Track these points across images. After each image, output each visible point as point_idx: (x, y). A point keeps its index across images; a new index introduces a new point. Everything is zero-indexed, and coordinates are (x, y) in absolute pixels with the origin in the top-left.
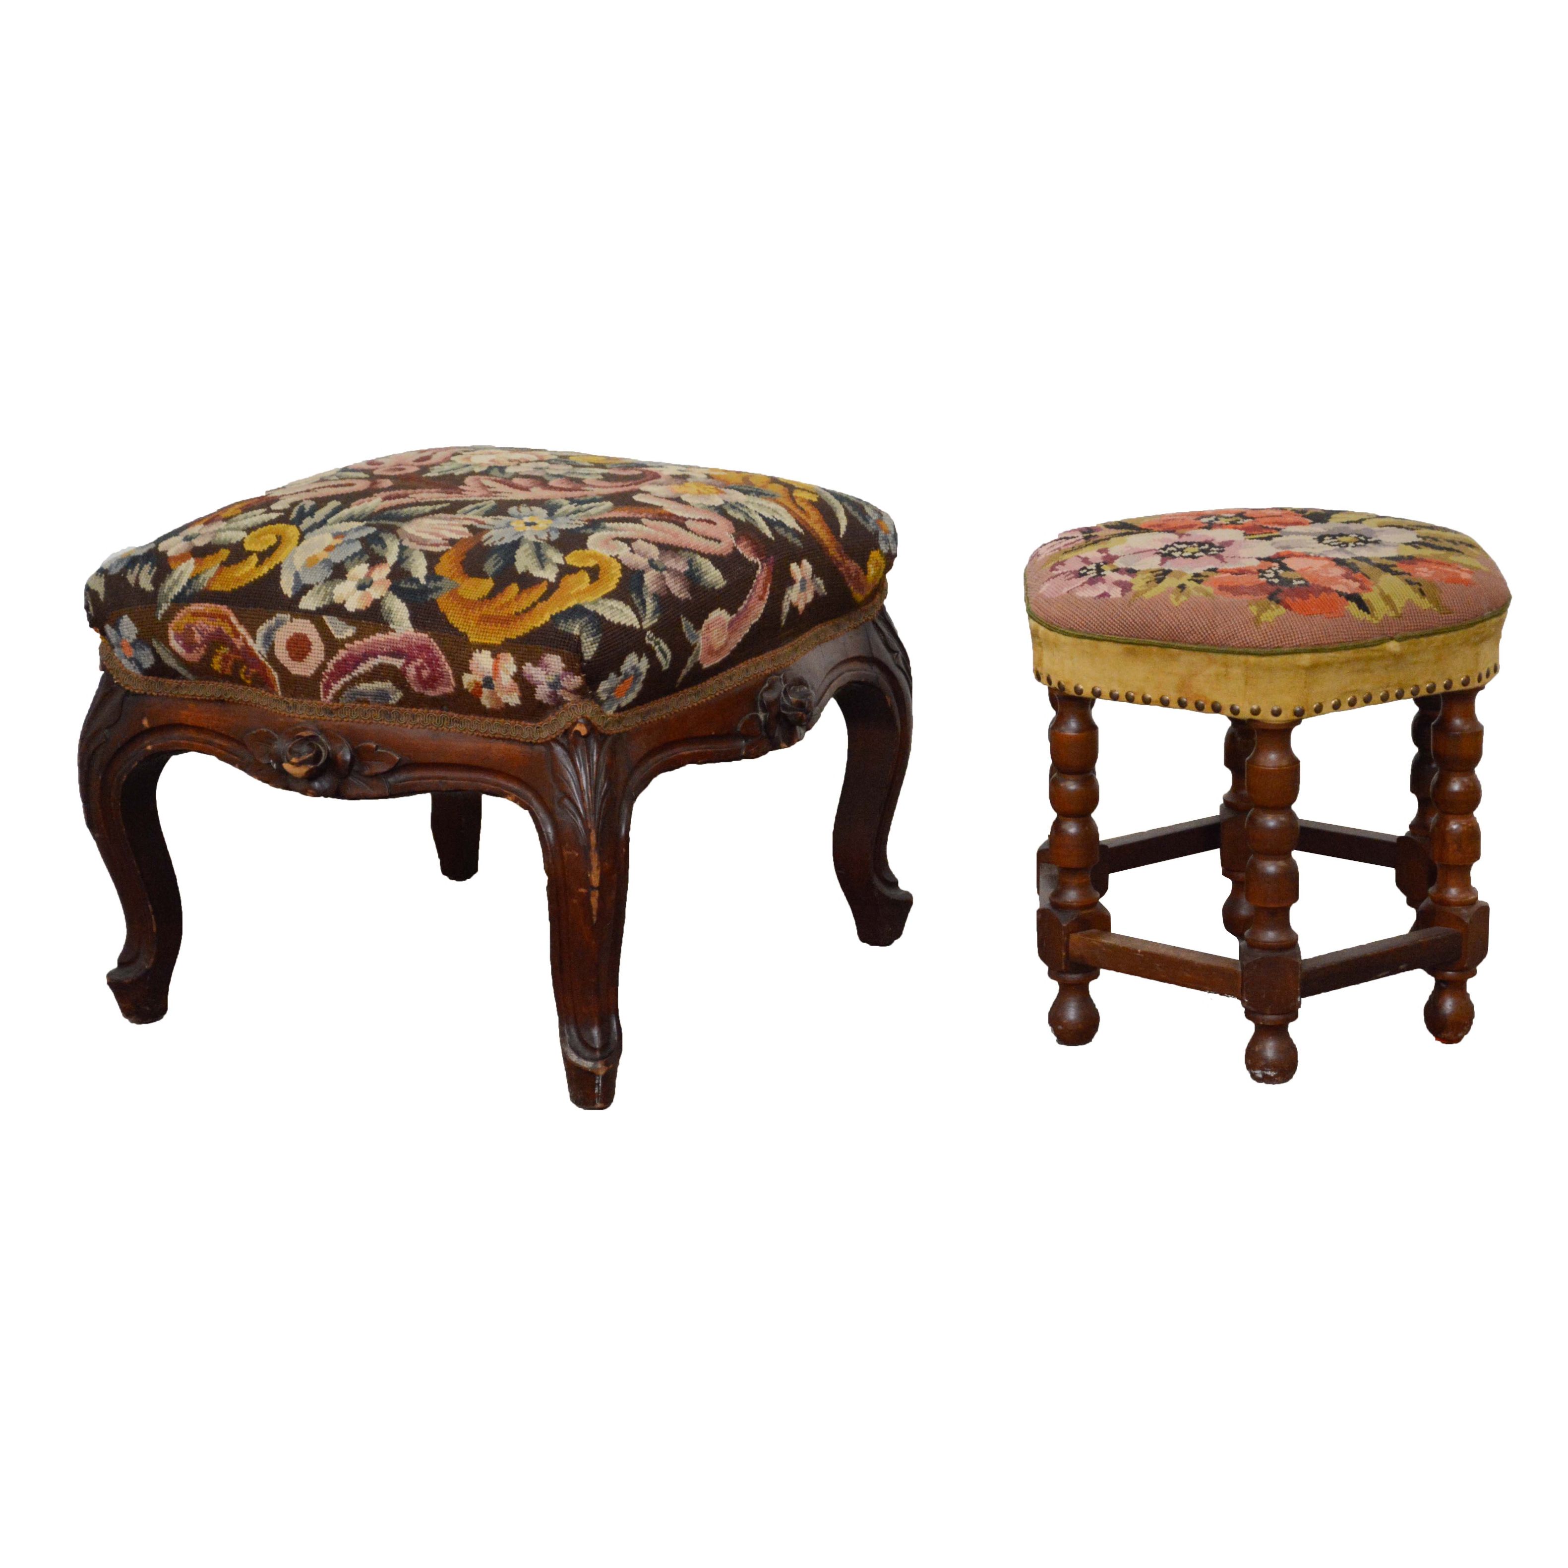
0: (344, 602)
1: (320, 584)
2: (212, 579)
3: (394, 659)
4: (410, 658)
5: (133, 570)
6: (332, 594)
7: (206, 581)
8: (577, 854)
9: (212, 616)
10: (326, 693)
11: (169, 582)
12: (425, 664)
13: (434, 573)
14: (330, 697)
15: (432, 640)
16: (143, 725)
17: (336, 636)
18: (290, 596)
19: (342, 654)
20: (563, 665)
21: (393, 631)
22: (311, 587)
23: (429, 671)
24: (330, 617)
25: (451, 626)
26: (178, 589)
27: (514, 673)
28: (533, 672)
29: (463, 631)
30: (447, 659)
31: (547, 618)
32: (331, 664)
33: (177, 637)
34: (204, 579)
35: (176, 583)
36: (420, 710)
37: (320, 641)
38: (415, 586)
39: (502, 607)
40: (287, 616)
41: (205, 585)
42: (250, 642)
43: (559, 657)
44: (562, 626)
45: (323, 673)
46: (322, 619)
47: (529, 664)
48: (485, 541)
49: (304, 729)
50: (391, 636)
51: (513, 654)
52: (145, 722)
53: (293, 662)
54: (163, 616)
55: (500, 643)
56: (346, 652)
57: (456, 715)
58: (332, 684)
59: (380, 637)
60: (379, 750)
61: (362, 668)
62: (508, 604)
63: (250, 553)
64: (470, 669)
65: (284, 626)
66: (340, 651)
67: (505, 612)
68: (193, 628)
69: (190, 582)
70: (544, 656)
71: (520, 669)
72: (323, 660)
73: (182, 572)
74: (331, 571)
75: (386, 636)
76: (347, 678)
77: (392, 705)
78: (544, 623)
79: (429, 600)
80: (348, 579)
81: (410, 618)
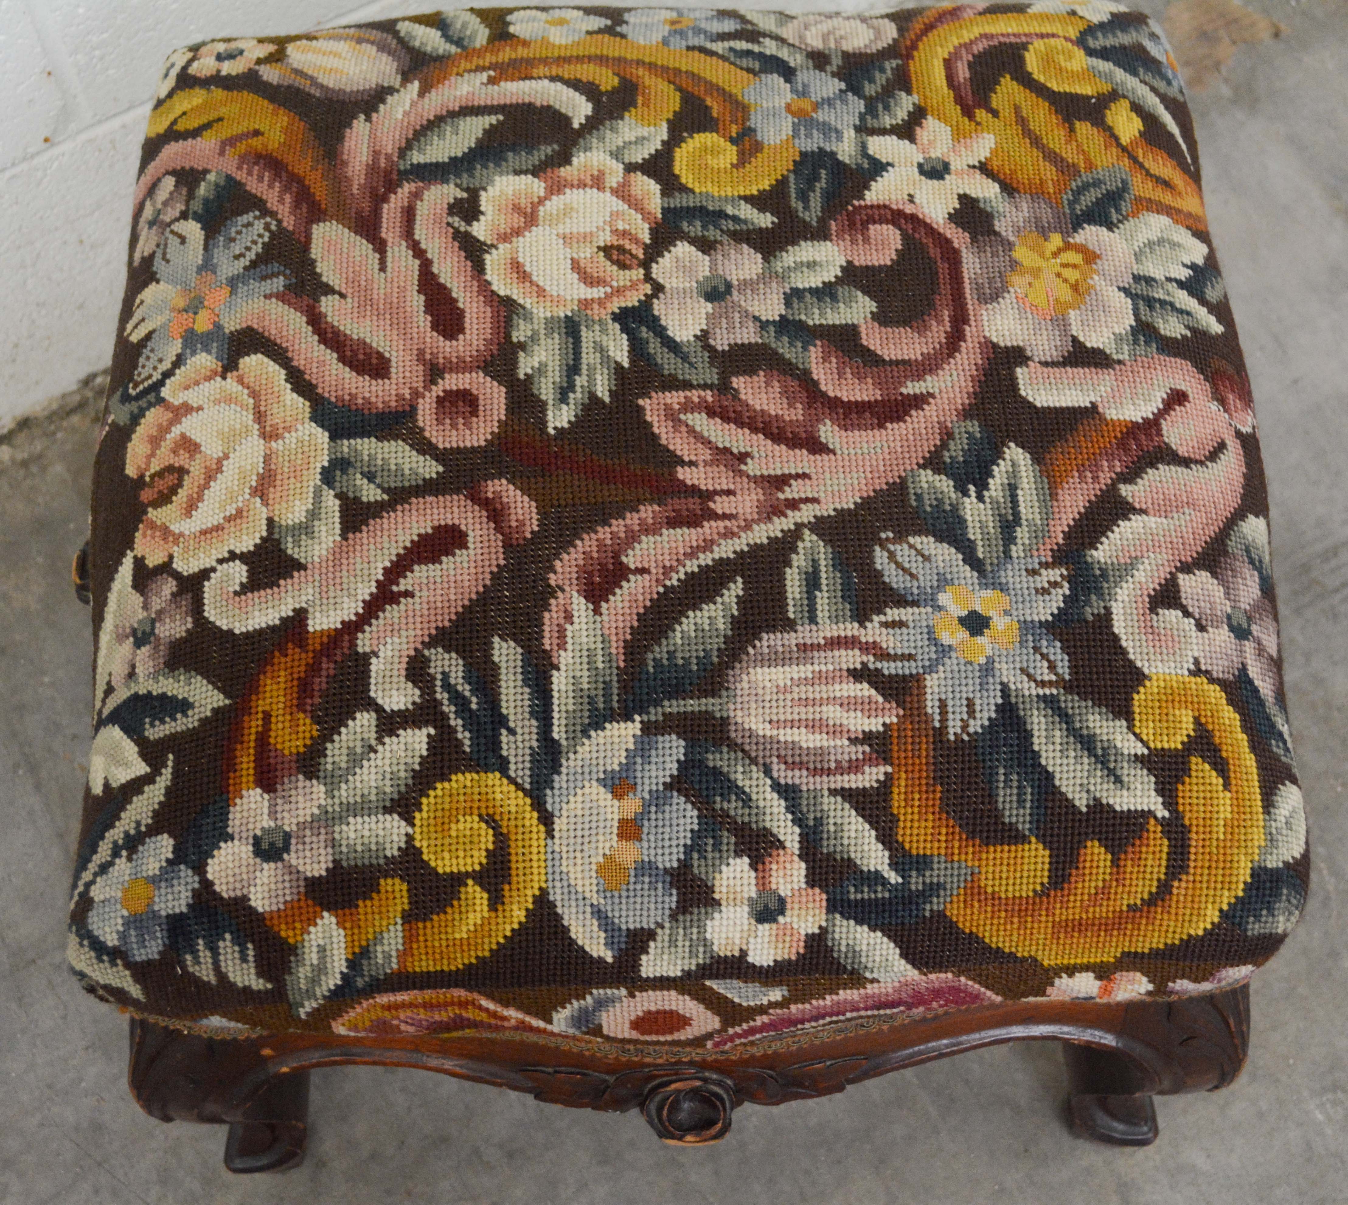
0: (744, 953)
1: (667, 925)
2: (405, 953)
4: (915, 1005)
5: (195, 953)
6: (706, 944)
7: (394, 960)
9: (433, 1003)
11: (303, 972)
13: (906, 854)
15: (962, 979)
17: (744, 1003)
18: (610, 960)
19: (762, 1019)
21: (873, 981)
22: (651, 935)
24: (721, 981)
25: (998, 950)
26: (333, 981)
27: (1147, 989)
28: (1190, 985)
29: (1026, 953)
31: (1212, 916)
32: (738, 1028)
34: (388, 957)
35: (320, 970)
38: (882, 894)
39: (1094, 898)
40: (620, 991)
41: (395, 966)
42: (537, 1023)
46: (704, 985)
47: (1182, 981)
50: (871, 989)
51: (1145, 973)
53: (646, 1034)
54: (311, 1013)
55: (1112, 960)
56: (773, 1016)
59: (845, 995)
62: (1105, 891)
63: (458, 880)
64: (1048, 990)
65: (617, 1004)
66: (757, 1017)
67: (1103, 911)
68: (395, 1021)
69: (354, 963)
71: (1161, 985)
72: (718, 1027)
73: (322, 950)
74: (674, 892)
75: (862, 991)
78: (1209, 926)
79: (927, 914)
80: (724, 903)
81: (905, 955)
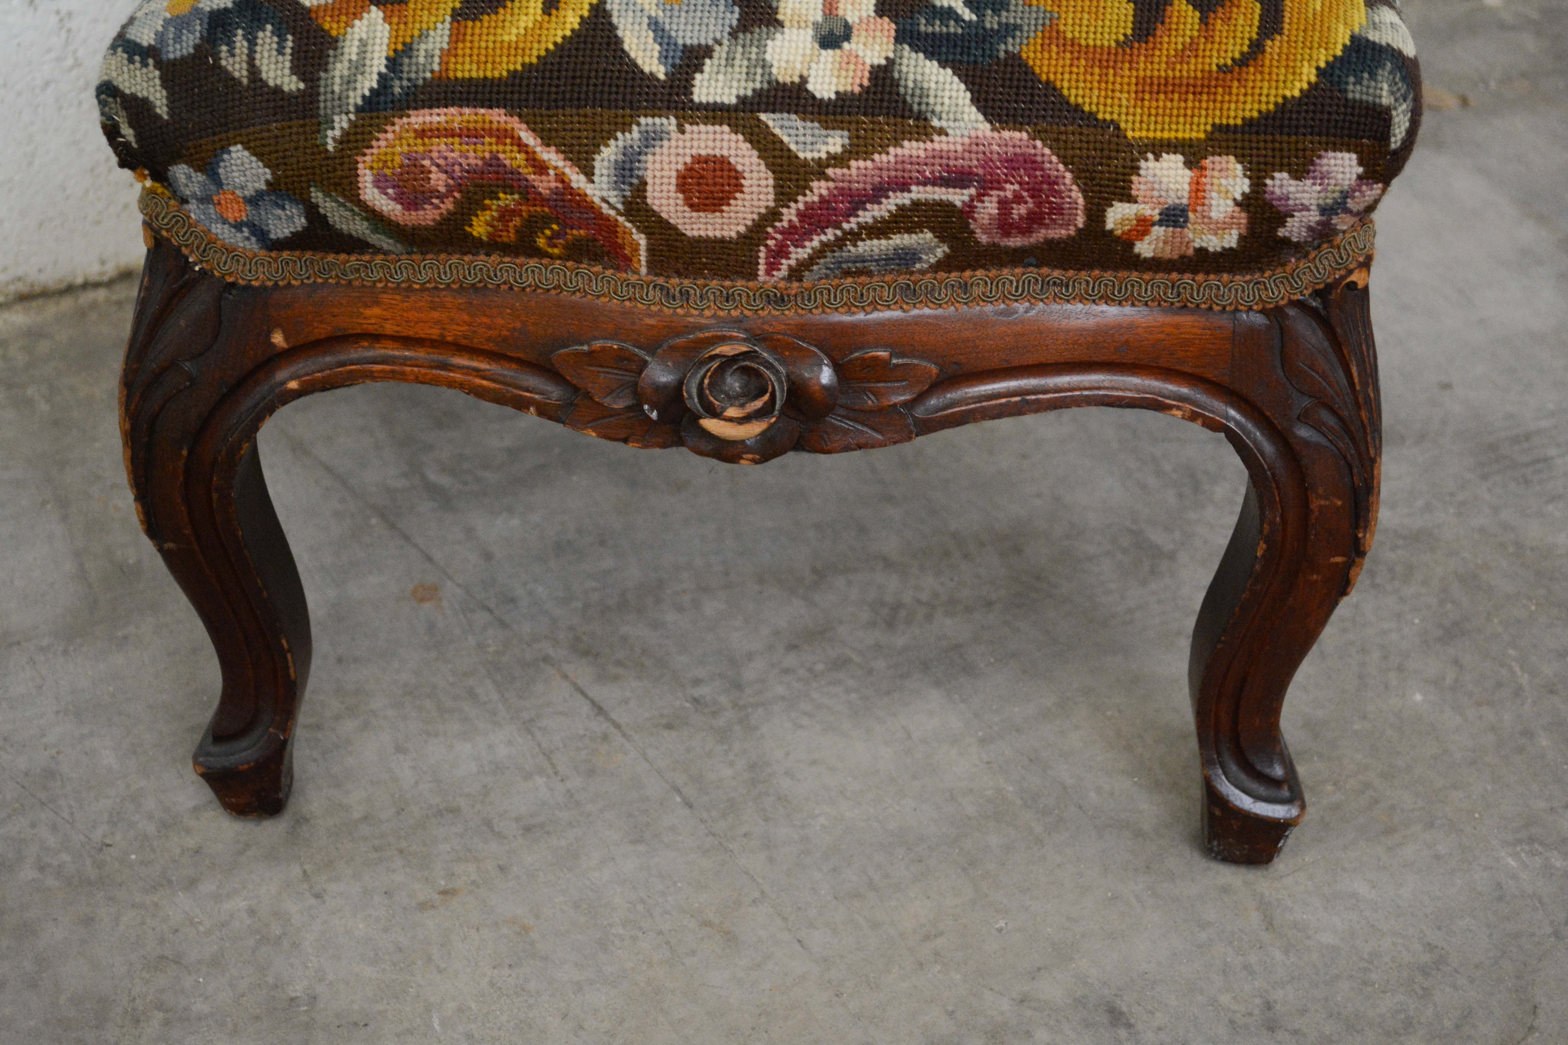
0: (804, 80)
1: (726, 42)
2: (449, 53)
3: (951, 190)
4: (987, 185)
5: (231, 44)
6: (765, 64)
7: (437, 60)
8: (1339, 503)
9: (470, 134)
10: (772, 267)
11: (339, 70)
12: (1025, 194)
14: (784, 272)
15: (1039, 143)
16: (273, 345)
17: (801, 155)
18: (662, 77)
19: (820, 188)
20: (1360, 170)
21: (942, 132)
22: (706, 52)
23: (1031, 205)
24: (777, 116)
25: (1078, 108)
26: (368, 83)
27: (1243, 194)
28: (1292, 189)
29: (1108, 117)
30: (1076, 179)
31: (1308, 74)
32: (793, 211)
33: (380, 183)
34: (429, 56)
35: (358, 67)
36: (980, 273)
37: (763, 168)
38: (954, 29)
40: (670, 123)
41: (436, 67)
42: (577, 180)
43: (1354, 156)
44: (1355, 92)
45: (770, 230)
46: (759, 120)
47: (1282, 177)
49: (723, 339)
50: (939, 143)
51: (1240, 158)
52: (278, 339)
53: (694, 214)
54: (339, 142)
55: (1202, 136)
56: (831, 184)
57: (1056, 273)
58: (792, 249)
59: (912, 148)
60: (894, 361)
61: (869, 215)
62: (1192, 47)
64: (1134, 193)
65: (665, 143)
66: (815, 184)
67: (1192, 68)
68: (427, 163)
69: (393, 63)
70: (1320, 157)
71: (1258, 184)
72: (772, 204)
73: (363, 43)
74: (737, 9)
75: (929, 145)
76: (830, 234)
77: (922, 272)
78: (1305, 86)
79: (1002, 55)
80: (787, 24)
81: (975, 101)
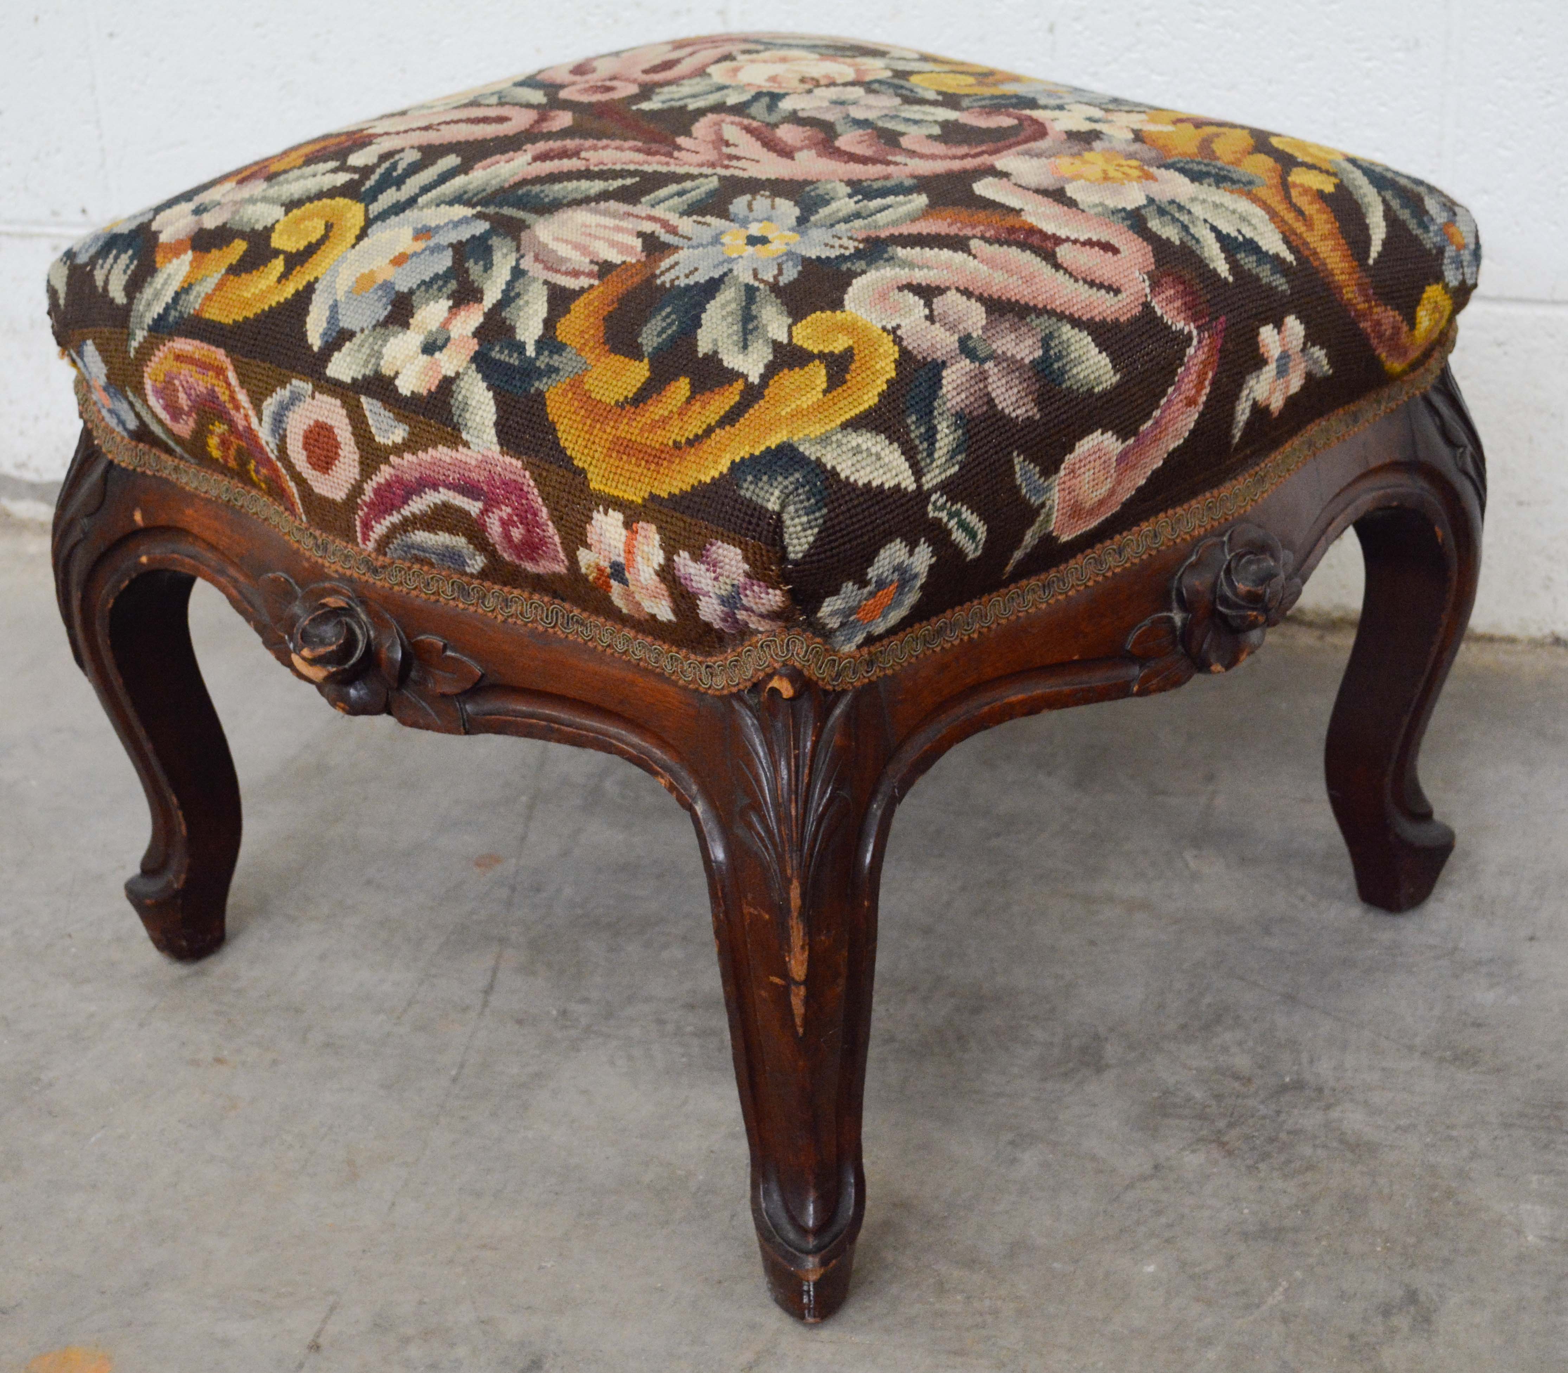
0: (397, 375)
1: (366, 332)
2: (209, 297)
3: (465, 499)
4: (491, 502)
5: (105, 261)
6: (379, 355)
7: (200, 300)
8: (767, 917)
9: (204, 366)
10: (366, 538)
11: (148, 294)
12: (515, 518)
13: (554, 338)
14: (371, 544)
15: (527, 474)
16: (133, 521)
17: (377, 439)
18: (315, 349)
19: (386, 472)
20: (747, 567)
21: (466, 444)
22: (350, 336)
23: (523, 532)
24: (370, 400)
25: (563, 451)
26: (158, 309)
27: (660, 565)
28: (692, 571)
29: (581, 465)
30: (551, 516)
31: (724, 466)
32: (370, 489)
33: (158, 392)
34: (198, 295)
35: (157, 295)
36: (516, 592)
37: (352, 443)
38: (514, 361)
39: (654, 426)
40: (308, 387)
41: (197, 307)
42: (254, 421)
43: (739, 551)
44: (748, 490)
45: (359, 501)
46: (359, 401)
47: (684, 554)
48: (662, 273)
49: (334, 592)
50: (462, 454)
51: (660, 529)
52: (138, 516)
53: (314, 472)
54: (137, 351)
55: (640, 501)
56: (392, 471)
57: (576, 611)
58: (373, 523)
59: (442, 453)
60: (449, 653)
61: (417, 505)
62: (665, 421)
63: (276, 253)
64: (589, 541)
65: (302, 404)
66: (382, 467)
67: (657, 439)
68: (177, 382)
69: (177, 296)
70: (711, 544)
71: (669, 559)
72: (358, 478)
73: (169, 277)
74: (389, 308)
75: (454, 454)
76: (395, 518)
77: (472, 575)
78: (717, 475)
79: (532, 390)
80: (412, 327)
81: (496, 424)
